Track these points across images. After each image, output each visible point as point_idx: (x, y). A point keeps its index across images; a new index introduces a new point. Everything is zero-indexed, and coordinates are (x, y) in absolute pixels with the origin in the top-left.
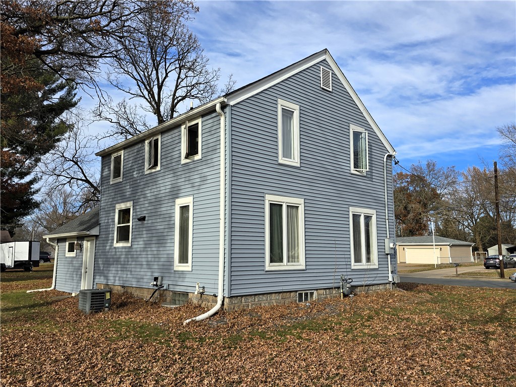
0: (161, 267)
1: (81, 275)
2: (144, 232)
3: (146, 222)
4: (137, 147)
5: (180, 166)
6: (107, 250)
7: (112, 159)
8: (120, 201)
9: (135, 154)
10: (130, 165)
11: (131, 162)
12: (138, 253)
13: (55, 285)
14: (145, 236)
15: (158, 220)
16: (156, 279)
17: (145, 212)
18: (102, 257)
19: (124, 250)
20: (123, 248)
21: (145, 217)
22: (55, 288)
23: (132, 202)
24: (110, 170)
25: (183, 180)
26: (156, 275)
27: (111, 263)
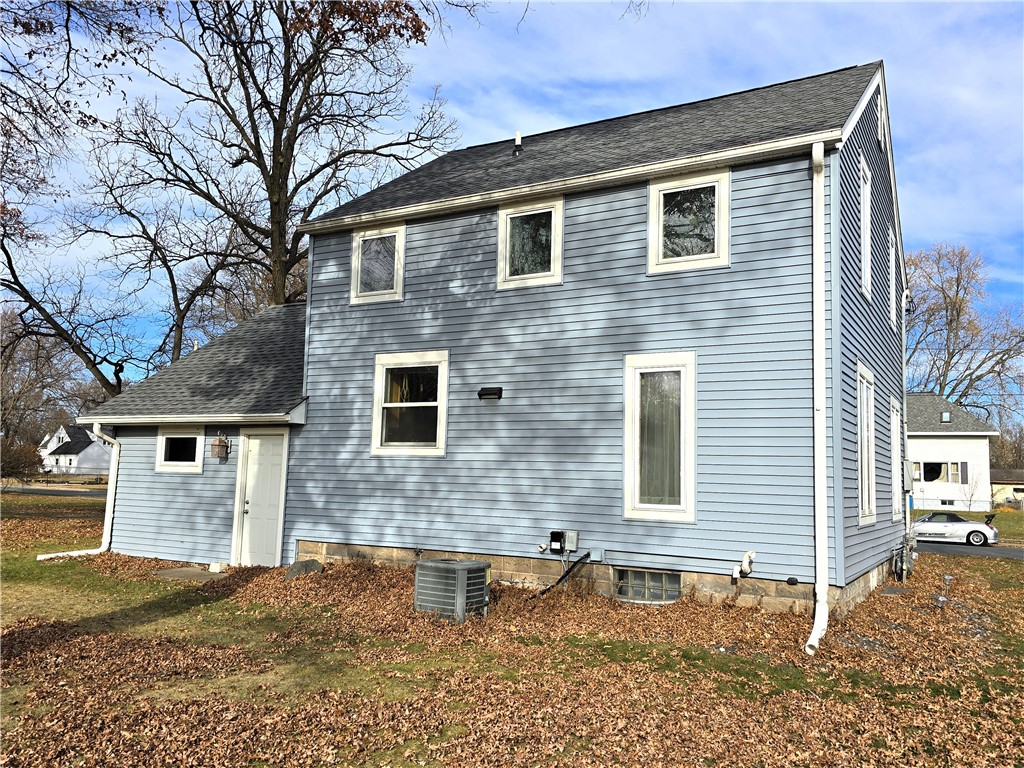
0: (574, 509)
1: (232, 519)
2: (501, 426)
3: (502, 402)
4: (461, 223)
5: (643, 278)
6: (340, 463)
7: (355, 244)
8: (395, 347)
9: (457, 238)
10: (434, 264)
11: (438, 256)
12: (477, 473)
13: (111, 543)
14: (503, 434)
15: (557, 400)
16: (557, 536)
17: (502, 378)
18: (318, 477)
19: (415, 464)
20: (411, 458)
21: (500, 390)
22: (109, 550)
23: (446, 352)
24: (349, 270)
25: (656, 311)
26: (556, 527)
27: (360, 492)
